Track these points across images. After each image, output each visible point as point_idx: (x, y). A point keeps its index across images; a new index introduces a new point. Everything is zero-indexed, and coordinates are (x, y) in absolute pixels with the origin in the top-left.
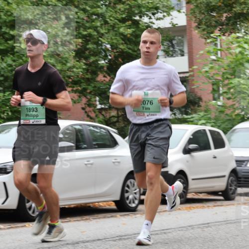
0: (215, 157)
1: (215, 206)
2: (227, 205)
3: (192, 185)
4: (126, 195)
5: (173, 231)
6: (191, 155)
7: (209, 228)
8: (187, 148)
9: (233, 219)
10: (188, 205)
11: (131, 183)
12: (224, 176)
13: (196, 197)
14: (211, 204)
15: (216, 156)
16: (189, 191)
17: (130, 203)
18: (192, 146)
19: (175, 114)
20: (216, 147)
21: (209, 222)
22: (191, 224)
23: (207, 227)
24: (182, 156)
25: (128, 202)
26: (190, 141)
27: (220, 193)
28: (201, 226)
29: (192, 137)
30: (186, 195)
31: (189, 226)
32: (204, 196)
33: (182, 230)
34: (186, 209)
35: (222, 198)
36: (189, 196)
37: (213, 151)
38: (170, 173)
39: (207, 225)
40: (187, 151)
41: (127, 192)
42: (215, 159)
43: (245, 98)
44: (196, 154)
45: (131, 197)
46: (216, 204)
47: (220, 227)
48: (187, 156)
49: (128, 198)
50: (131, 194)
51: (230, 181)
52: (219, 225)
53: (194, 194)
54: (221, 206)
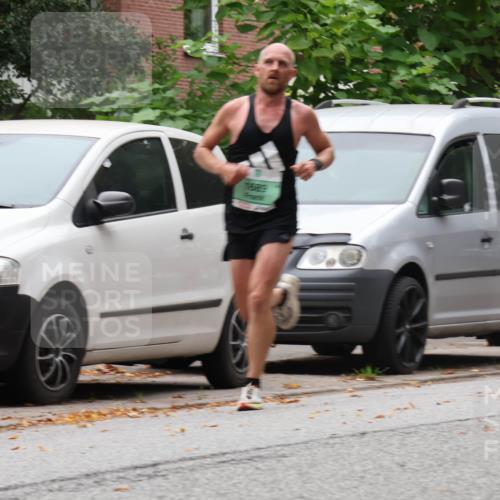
0: (188, 237)
1: (175, 408)
2: (219, 405)
5: (28, 494)
6: (108, 234)
7: (159, 481)
8: (90, 202)
9: (243, 448)
10: (81, 408)
12: (216, 303)
14: (163, 401)
15: (191, 231)
16: (88, 356)
18: (107, 197)
21: (156, 459)
22: (95, 468)
23: (150, 477)
24: (68, 230)
26: (103, 179)
27: (198, 364)
28: (132, 474)
29: (108, 164)
30: (77, 372)
31: (88, 476)
33: (60, 490)
35: (202, 380)
36: (88, 375)
38: (23, 291)
39: (150, 471)
42: (187, 242)
43: (304, 26)
44: (124, 227)
46: (181, 402)
47: (197, 475)
48: (90, 231)
51: (233, 321)
52: (192, 470)
53: (102, 367)
54: (200, 406)
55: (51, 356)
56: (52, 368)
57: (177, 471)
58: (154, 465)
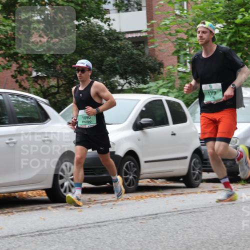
0: (174, 134)
1: (173, 195)
3: (145, 169)
4: (60, 182)
6: (145, 133)
7: (157, 219)
8: (138, 123)
10: (139, 194)
11: (66, 166)
12: (185, 158)
13: (152, 184)
14: (168, 192)
15: (175, 132)
16: (141, 176)
17: (65, 191)
18: (144, 120)
19: (129, 83)
20: (175, 122)
23: (154, 218)
24: (131, 132)
25: (62, 190)
26: (142, 114)
27: (181, 179)
29: (144, 109)
30: (137, 182)
31: (132, 218)
32: (162, 182)
34: (137, 198)
35: (183, 185)
36: (142, 183)
37: (172, 127)
38: (117, 153)
39: (154, 216)
40: (138, 127)
41: (62, 177)
42: (173, 136)
44: (151, 131)
45: (66, 184)
46: (175, 193)
47: (170, 218)
48: (139, 132)
49: (62, 185)
50: (67, 180)
51: (192, 164)
52: (169, 216)
53: (148, 180)
55: (128, 176)
56: (129, 180)
57: (164, 216)
58: (157, 214)
